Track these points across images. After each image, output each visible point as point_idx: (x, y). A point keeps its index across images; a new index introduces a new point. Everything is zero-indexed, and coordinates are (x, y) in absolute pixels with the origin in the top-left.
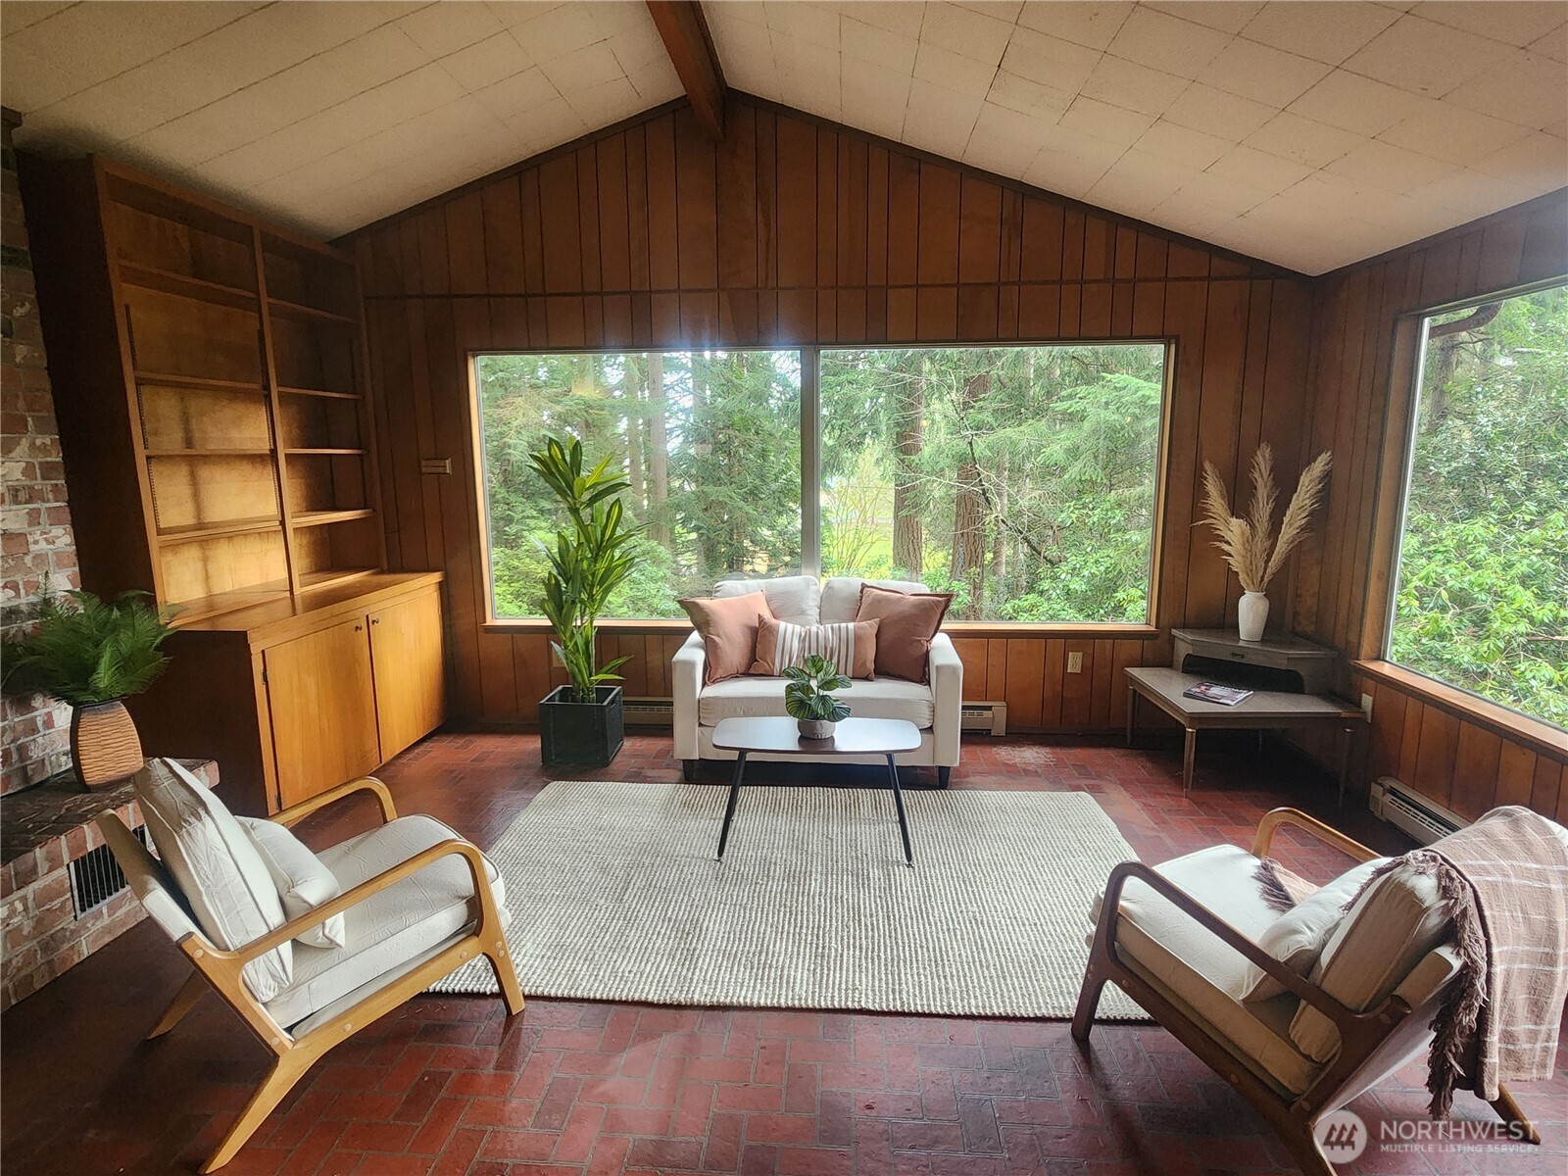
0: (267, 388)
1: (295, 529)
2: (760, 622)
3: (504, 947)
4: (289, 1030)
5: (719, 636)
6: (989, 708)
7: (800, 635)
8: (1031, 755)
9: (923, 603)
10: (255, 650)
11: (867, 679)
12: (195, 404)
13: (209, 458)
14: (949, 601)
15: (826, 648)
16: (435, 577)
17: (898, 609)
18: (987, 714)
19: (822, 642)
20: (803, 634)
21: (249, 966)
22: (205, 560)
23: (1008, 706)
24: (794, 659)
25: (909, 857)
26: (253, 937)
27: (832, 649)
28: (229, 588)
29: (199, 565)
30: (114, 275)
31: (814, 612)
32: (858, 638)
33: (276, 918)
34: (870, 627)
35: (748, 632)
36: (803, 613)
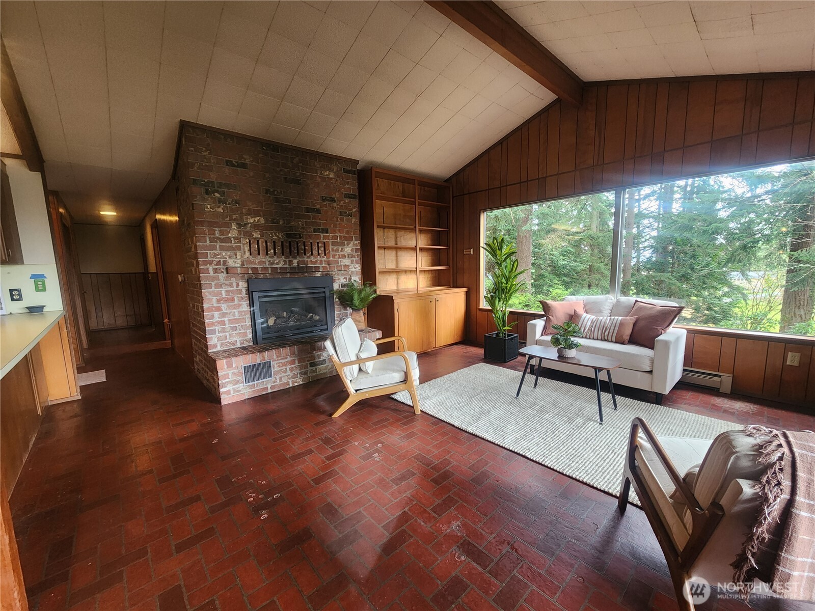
0: (415, 227)
1: (420, 271)
2: (574, 313)
3: (414, 391)
4: (356, 391)
5: (552, 316)
6: (720, 376)
7: (593, 320)
8: (739, 406)
9: (664, 310)
10: (396, 302)
11: (623, 343)
12: (400, 233)
13: (401, 248)
14: (681, 310)
15: (603, 327)
16: (465, 290)
17: (649, 312)
18: (716, 379)
19: (602, 324)
20: (594, 320)
21: (345, 367)
22: (398, 279)
23: (733, 377)
24: (587, 330)
25: (601, 419)
26: (347, 361)
27: (606, 327)
28: (404, 288)
29: (396, 280)
30: (374, 198)
31: (608, 312)
32: (622, 324)
33: (354, 358)
34: (631, 320)
35: (568, 316)
36: (601, 311)
